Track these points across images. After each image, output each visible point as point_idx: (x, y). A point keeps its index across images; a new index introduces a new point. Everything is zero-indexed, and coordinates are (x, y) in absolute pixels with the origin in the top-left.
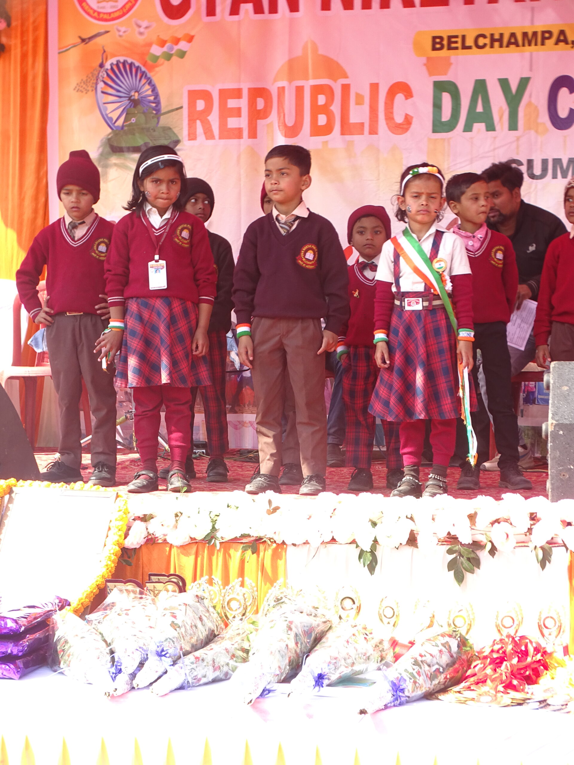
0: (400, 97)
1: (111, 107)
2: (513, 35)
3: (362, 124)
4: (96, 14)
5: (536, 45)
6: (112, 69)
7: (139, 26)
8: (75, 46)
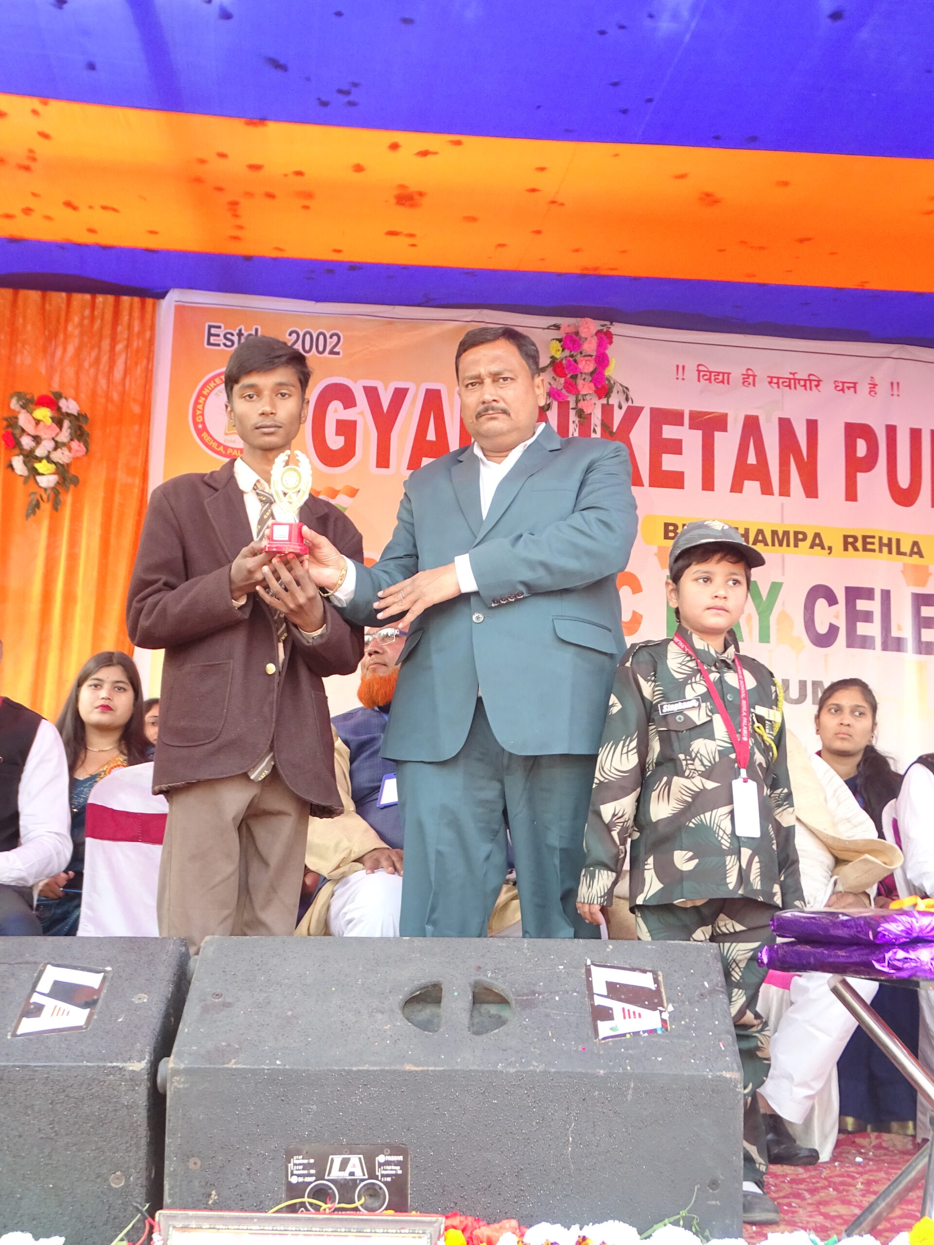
0: (626, 590)
2: (760, 532)
4: (221, 449)
5: (788, 545)
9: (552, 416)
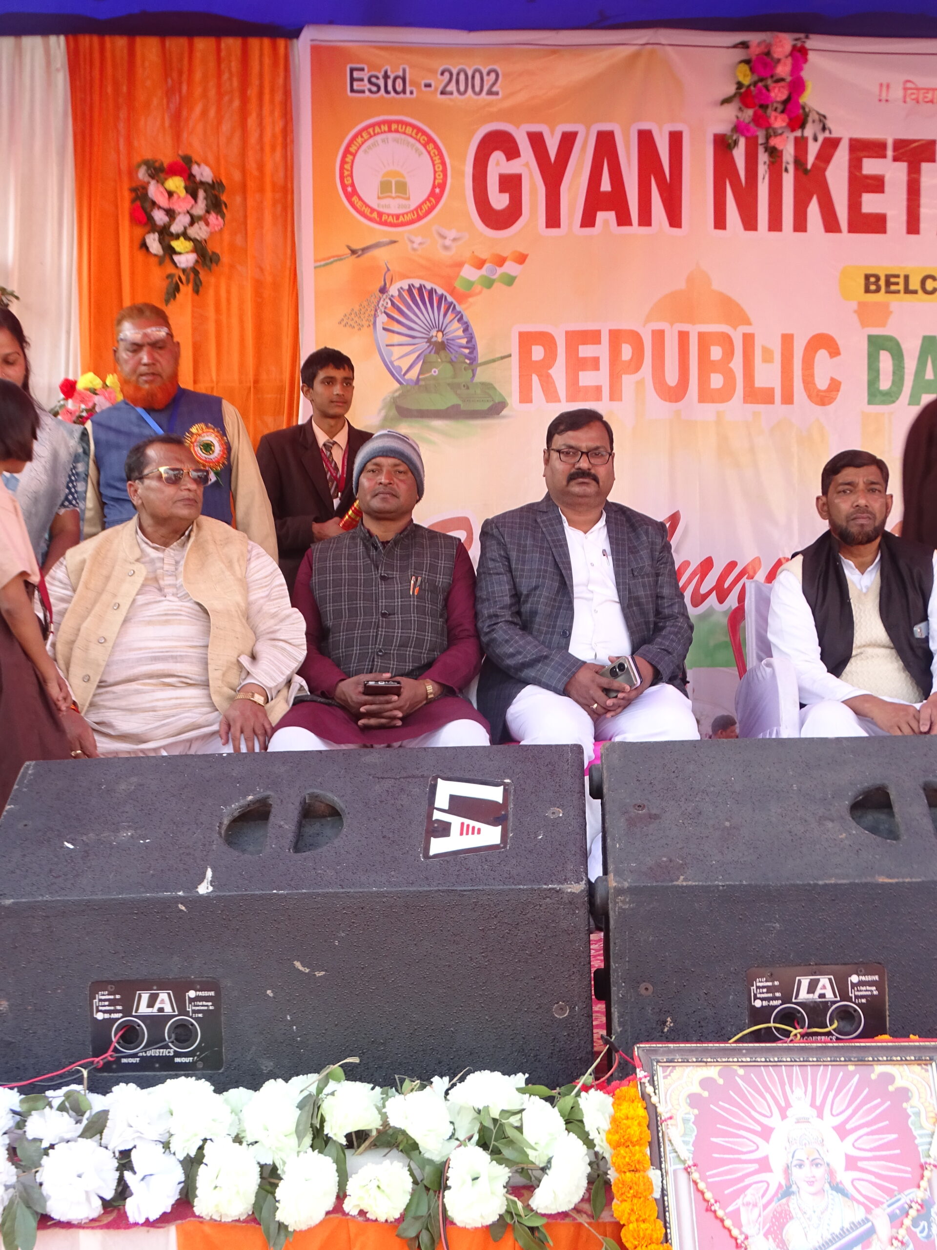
0: (822, 355)
1: (397, 352)
3: (772, 390)
4: (375, 215)
6: (400, 295)
7: (444, 237)
8: (340, 258)
9: (739, 155)
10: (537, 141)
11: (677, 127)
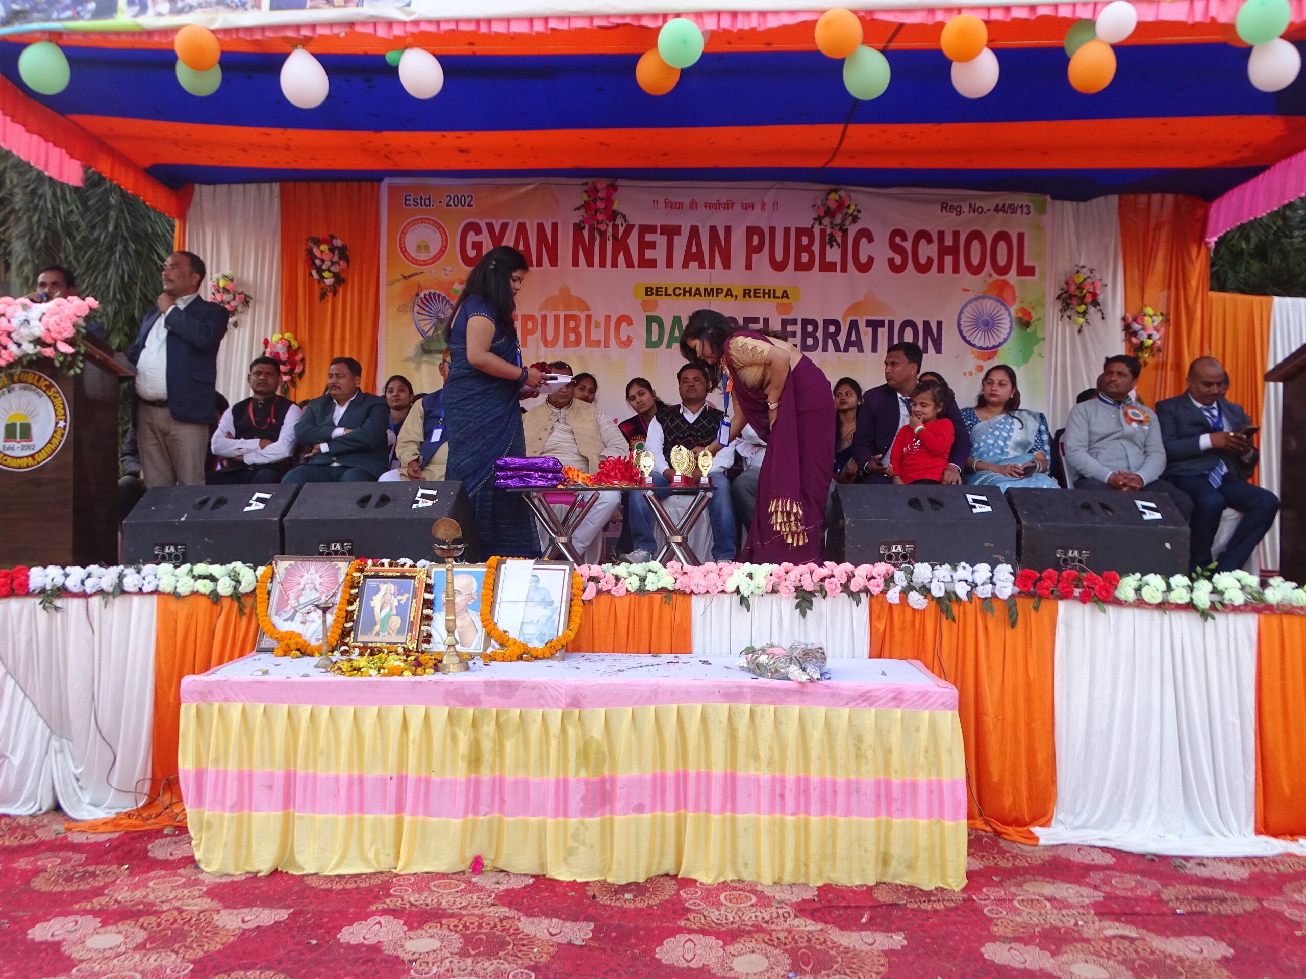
0: (624, 325)
1: (423, 323)
2: (698, 289)
3: (600, 341)
4: (414, 261)
5: (713, 296)
6: (425, 297)
7: (445, 270)
8: (398, 281)
9: (586, 233)
10: (490, 226)
11: (555, 221)
